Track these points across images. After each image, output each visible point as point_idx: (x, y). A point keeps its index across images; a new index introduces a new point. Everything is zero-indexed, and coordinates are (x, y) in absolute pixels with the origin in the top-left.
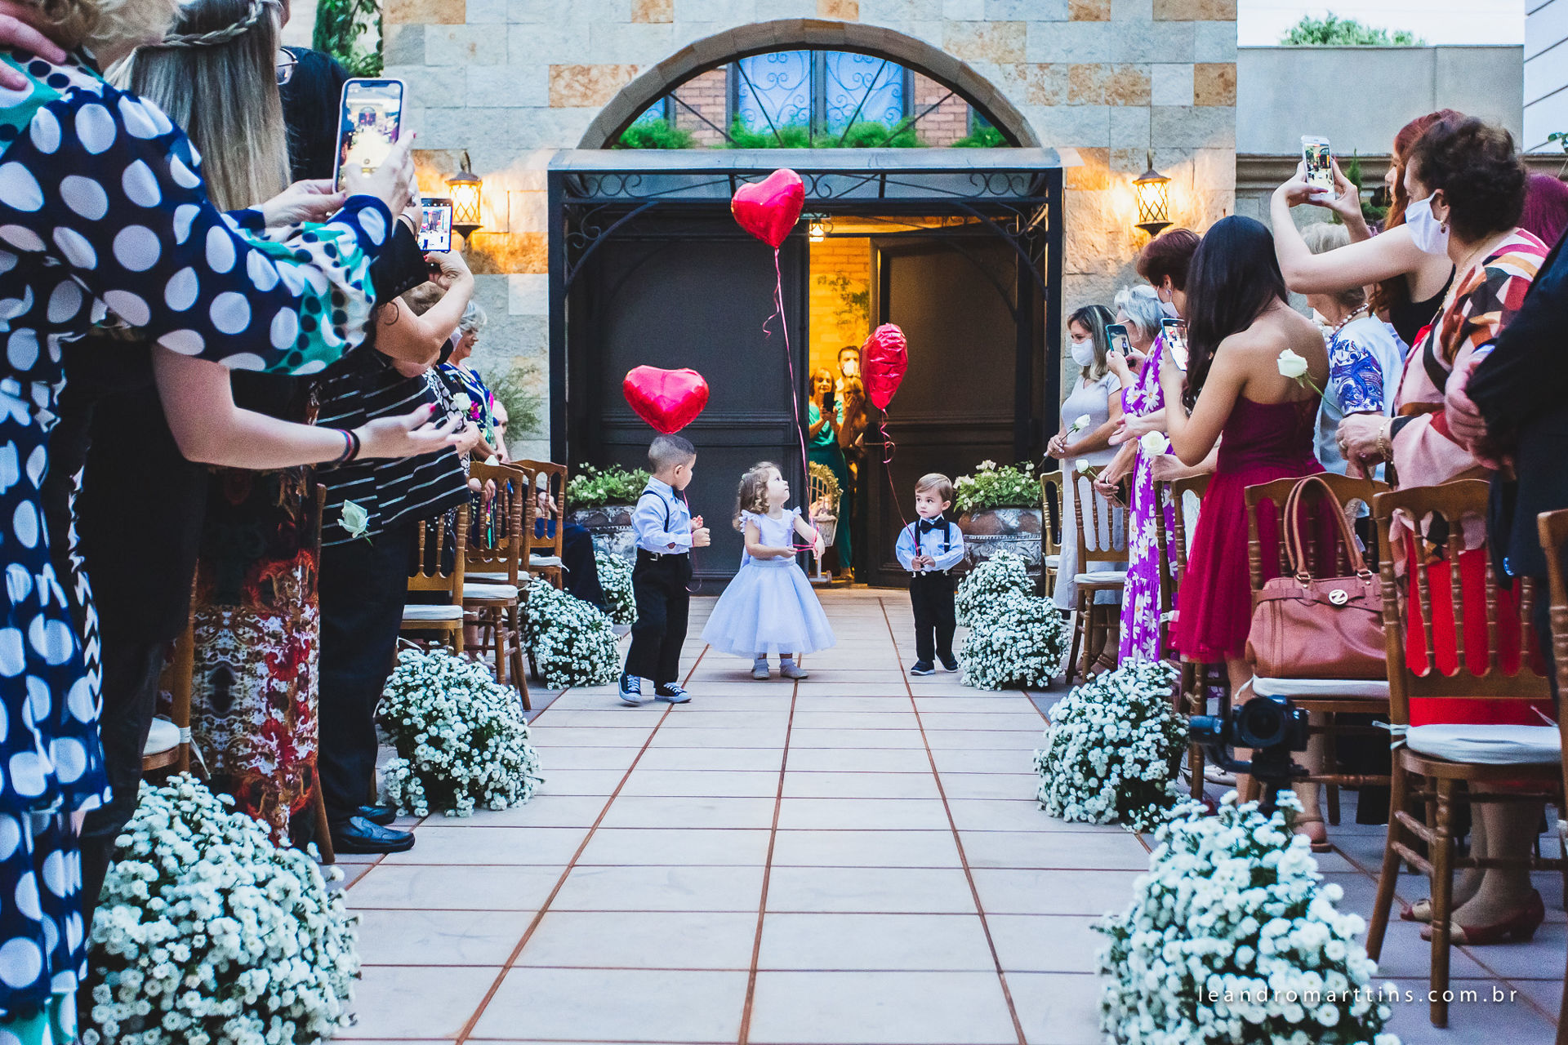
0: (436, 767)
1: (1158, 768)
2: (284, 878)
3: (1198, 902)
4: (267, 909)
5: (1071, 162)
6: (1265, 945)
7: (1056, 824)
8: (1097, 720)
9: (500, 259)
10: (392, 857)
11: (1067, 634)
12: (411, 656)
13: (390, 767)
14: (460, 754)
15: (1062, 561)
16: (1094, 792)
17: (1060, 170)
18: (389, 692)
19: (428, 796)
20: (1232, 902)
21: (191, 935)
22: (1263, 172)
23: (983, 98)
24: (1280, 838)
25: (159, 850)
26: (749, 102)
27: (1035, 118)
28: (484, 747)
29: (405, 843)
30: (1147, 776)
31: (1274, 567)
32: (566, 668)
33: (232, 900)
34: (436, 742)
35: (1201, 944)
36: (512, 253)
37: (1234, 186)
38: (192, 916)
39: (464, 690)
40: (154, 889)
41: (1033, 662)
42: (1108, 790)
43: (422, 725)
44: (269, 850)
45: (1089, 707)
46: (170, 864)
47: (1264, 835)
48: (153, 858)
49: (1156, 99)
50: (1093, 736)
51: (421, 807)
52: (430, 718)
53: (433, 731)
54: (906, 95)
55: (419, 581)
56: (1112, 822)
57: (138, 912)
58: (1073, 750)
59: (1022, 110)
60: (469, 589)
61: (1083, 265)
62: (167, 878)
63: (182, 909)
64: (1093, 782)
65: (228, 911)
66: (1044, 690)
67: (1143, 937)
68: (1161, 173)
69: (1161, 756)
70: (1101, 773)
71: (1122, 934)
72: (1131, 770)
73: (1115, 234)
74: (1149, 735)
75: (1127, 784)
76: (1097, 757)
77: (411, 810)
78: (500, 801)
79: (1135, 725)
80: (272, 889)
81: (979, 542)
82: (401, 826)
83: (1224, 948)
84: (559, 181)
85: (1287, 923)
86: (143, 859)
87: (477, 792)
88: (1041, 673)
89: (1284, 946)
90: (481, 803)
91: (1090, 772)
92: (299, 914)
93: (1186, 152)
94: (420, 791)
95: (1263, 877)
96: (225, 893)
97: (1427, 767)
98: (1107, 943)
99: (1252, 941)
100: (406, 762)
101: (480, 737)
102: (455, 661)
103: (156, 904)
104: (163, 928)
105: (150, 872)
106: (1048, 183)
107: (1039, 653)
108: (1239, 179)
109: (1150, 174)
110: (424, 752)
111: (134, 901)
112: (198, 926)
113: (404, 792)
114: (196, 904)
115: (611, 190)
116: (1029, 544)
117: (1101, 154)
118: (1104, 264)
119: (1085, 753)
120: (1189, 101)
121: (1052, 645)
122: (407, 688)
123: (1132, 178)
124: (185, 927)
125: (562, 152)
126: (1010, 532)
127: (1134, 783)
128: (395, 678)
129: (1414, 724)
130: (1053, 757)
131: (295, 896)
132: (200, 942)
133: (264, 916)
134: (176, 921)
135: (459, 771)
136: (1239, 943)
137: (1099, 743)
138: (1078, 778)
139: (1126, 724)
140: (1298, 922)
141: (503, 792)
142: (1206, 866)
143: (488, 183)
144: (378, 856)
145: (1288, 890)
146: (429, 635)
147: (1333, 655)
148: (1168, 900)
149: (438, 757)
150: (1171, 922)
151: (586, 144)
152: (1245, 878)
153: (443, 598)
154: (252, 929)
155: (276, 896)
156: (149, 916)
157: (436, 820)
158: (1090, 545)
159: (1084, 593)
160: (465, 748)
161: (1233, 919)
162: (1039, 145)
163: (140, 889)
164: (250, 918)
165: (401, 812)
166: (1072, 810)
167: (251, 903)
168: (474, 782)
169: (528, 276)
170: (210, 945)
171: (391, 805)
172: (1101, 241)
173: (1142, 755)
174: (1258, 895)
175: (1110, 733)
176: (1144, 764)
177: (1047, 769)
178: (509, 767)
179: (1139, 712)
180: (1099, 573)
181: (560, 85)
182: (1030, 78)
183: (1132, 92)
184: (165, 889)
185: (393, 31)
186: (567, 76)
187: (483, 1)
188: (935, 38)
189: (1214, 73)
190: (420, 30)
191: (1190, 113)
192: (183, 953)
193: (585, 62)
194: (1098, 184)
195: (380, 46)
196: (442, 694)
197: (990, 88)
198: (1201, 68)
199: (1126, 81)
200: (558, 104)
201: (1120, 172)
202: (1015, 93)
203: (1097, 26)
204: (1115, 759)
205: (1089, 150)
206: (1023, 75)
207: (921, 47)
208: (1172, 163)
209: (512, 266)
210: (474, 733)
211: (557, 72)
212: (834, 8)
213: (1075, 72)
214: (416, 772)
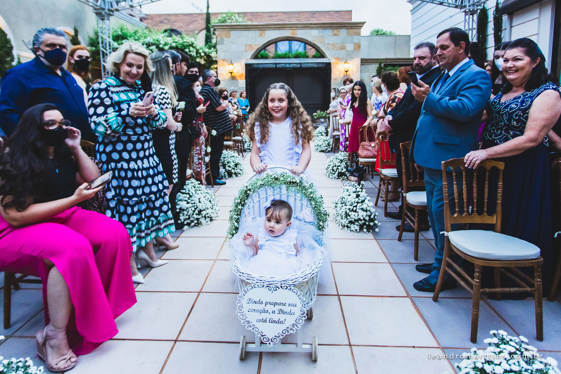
0: (229, 170)
1: (344, 170)
2: (208, 196)
3: (348, 200)
4: (206, 201)
5: (332, 61)
6: (358, 207)
7: (329, 179)
8: (335, 162)
9: (237, 78)
10: (223, 186)
11: (331, 143)
12: (224, 152)
13: (222, 170)
14: (233, 168)
15: (330, 130)
16: (334, 174)
17: (330, 63)
18: (221, 158)
19: (228, 175)
20: (353, 201)
21: (194, 206)
22: (365, 61)
23: (318, 49)
24: (361, 190)
25: (190, 192)
26: (278, 49)
27: (327, 53)
28: (237, 167)
29: (225, 183)
30: (343, 171)
31: (363, 140)
32: (249, 149)
33: (200, 200)
34: (229, 166)
35: (348, 207)
36: (239, 76)
37: (360, 63)
38: (194, 203)
39: (233, 158)
40: (189, 199)
41: (326, 148)
42: (336, 173)
43: (227, 163)
44: (206, 191)
45: (334, 160)
46: (191, 194)
47: (358, 190)
48: (189, 194)
49: (347, 49)
50: (334, 165)
51: (227, 177)
52: (228, 162)
53: (229, 165)
54: (305, 48)
55: (226, 138)
56: (337, 179)
57: (186, 202)
58: (331, 167)
59: (324, 51)
60: (233, 138)
61: (335, 77)
62: (191, 196)
63: (193, 202)
64: (334, 172)
65: (200, 202)
66: (327, 152)
67: (339, 205)
68: (348, 62)
69: (345, 168)
70: (335, 171)
71: (336, 204)
72: (340, 171)
73: (340, 72)
74: (343, 165)
75: (339, 173)
76: (335, 168)
77: (225, 177)
78: (239, 175)
79: (341, 163)
80: (206, 198)
81: (317, 124)
82: (223, 180)
83: (352, 207)
84: (248, 66)
85: (361, 204)
86: (187, 194)
87: (236, 174)
88: (327, 149)
89: (361, 207)
90: (237, 176)
91: (333, 171)
92: (210, 201)
93: (352, 58)
94: (227, 174)
95: (358, 196)
96: (199, 199)
97: (385, 177)
98: (334, 205)
99: (356, 206)
100: (224, 170)
101: (236, 165)
102: (232, 153)
103: (189, 201)
104: (190, 205)
105: (188, 196)
106: (329, 65)
107: (326, 146)
108: (361, 62)
109: (346, 62)
110: (227, 168)
111: (186, 201)
112: (195, 205)
113: (224, 174)
114: (195, 201)
115: (256, 66)
116: (326, 125)
117: (338, 59)
118: (338, 77)
119: (333, 167)
120: (353, 49)
121: (329, 145)
122: (225, 158)
123: (343, 63)
124: (193, 205)
125: (247, 60)
126: (322, 123)
127: (341, 172)
128: (222, 156)
129: (383, 169)
130: (328, 168)
131: (210, 199)
132: (196, 207)
133: (205, 202)
134: (192, 204)
135: (233, 171)
136: (354, 207)
137: (335, 166)
138: (332, 172)
139: (339, 163)
140: (363, 203)
141: (240, 174)
142: (349, 194)
143: (235, 64)
144: (220, 186)
145: (361, 199)
146: (228, 147)
147: (372, 155)
148: (343, 199)
149: (230, 169)
150: (344, 203)
151: (251, 58)
152: (355, 196)
153: (230, 140)
154: (204, 205)
155: (207, 199)
156: (188, 203)
157: (229, 179)
158: (335, 128)
159: (334, 137)
160: (234, 167)
161: (353, 203)
162: (327, 57)
163: (187, 199)
164: (203, 203)
165: (224, 177)
166: (331, 177)
167: (203, 200)
168: (235, 172)
169: (242, 80)
170: (197, 207)
171: (222, 176)
172: (337, 73)
173: (342, 168)
174: (357, 199)
175: (337, 165)
176: (342, 169)
177: (327, 169)
178: (241, 170)
179: (342, 161)
180: (336, 133)
181: (247, 48)
182: (326, 46)
183: (343, 48)
184: (190, 198)
185: (219, 39)
186: (248, 46)
187: (234, 34)
188: (310, 39)
189: (357, 45)
190: (223, 39)
191: (353, 52)
192: (193, 209)
193: (251, 44)
194: (337, 64)
195: (216, 41)
196: (230, 159)
197: (319, 48)
198: (355, 44)
199: (342, 46)
200: (246, 51)
201: (341, 62)
202: (323, 48)
203: (337, 37)
204: (337, 169)
205: (336, 58)
206: (325, 45)
207: (307, 41)
208: (349, 60)
209: (239, 78)
210: (235, 165)
211: (246, 46)
212: (293, 34)
213: (333, 45)
214: (226, 171)
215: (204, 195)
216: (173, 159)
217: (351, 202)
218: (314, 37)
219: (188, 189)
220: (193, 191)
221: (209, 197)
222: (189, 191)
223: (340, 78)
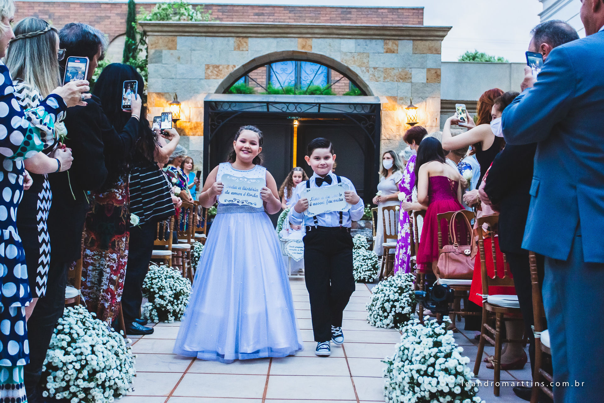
0: (161, 306)
1: (407, 309)
2: (112, 342)
3: (416, 352)
4: (106, 352)
5: (384, 101)
6: (437, 367)
7: (374, 328)
8: (387, 293)
9: (187, 131)
10: (146, 336)
11: (380, 264)
12: (154, 267)
13: (146, 306)
14: (170, 301)
15: (378, 238)
16: (386, 317)
17: (380, 104)
19: (158, 316)
20: (427, 352)
21: (81, 360)
22: (448, 105)
23: (354, 78)
24: (443, 331)
25: (72, 331)
26: (274, 78)
27: (372, 86)
28: (178, 299)
29: (151, 332)
30: (404, 312)
33: (95, 349)
34: (162, 297)
35: (417, 366)
36: (191, 129)
37: (440, 110)
38: (81, 354)
39: (172, 279)
40: (69, 344)
41: (368, 273)
42: (391, 317)
43: (157, 291)
44: (107, 332)
45: (385, 288)
46: (75, 336)
47: (437, 330)
48: (70, 334)
49: (413, 80)
50: (386, 298)
51: (156, 319)
52: (160, 289)
53: (161, 293)
54: (328, 77)
55: (157, 242)
56: (392, 328)
57: (63, 352)
58: (379, 303)
59: (367, 83)
61: (388, 136)
63: (78, 351)
64: (386, 314)
65: (93, 352)
66: (371, 283)
67: (398, 364)
68: (415, 106)
69: (409, 305)
70: (388, 310)
71: (391, 363)
72: (399, 310)
73: (399, 126)
74: (405, 298)
75: (397, 315)
76: (387, 306)
77: (152, 320)
79: (400, 295)
80: (108, 345)
82: (149, 326)
83: (424, 367)
84: (208, 105)
85: (445, 359)
86: (66, 334)
87: (175, 314)
88: (370, 277)
89: (443, 367)
90: (177, 319)
91: (384, 310)
92: (117, 354)
93: (424, 98)
94: (156, 314)
95: (437, 344)
96: (92, 346)
97: (493, 309)
98: (387, 366)
99: (433, 365)
100: (151, 304)
101: (177, 296)
102: (169, 270)
103: (69, 349)
104: (72, 358)
105: (68, 339)
106: (376, 108)
107: (370, 270)
108: (442, 108)
109: (411, 106)
110: (158, 301)
111: (62, 348)
112: (83, 357)
113: (151, 314)
114: (83, 350)
115: (226, 108)
116: (368, 232)
117: (394, 98)
118: (395, 136)
119: (383, 304)
120: (425, 81)
121: (374, 267)
122: (152, 279)
123: (405, 107)
124: (79, 357)
125: (209, 94)
126: (362, 228)
127: (400, 314)
128: (148, 275)
129: (490, 295)
130: (372, 305)
131: (116, 348)
132: (83, 363)
133: (105, 355)
134: (76, 355)
135: (169, 307)
136: (429, 366)
137: (388, 301)
138: (381, 312)
139: (397, 294)
140: (448, 359)
142: (419, 340)
143: (183, 104)
144: (141, 336)
145: (445, 348)
146: (160, 260)
147: (465, 272)
148: (406, 352)
149: (162, 302)
150: (407, 359)
151: (217, 92)
152: (431, 344)
154: (101, 359)
155: (109, 348)
156: (67, 353)
157: (161, 324)
158: (388, 233)
160: (172, 299)
161: (427, 358)
162: (373, 95)
163: (64, 344)
164: (100, 355)
165: (149, 321)
166: (379, 323)
167: (101, 350)
168: (174, 311)
169: (196, 137)
170: (87, 364)
172: (394, 128)
173: (402, 305)
174: (435, 350)
175: (392, 297)
176: (403, 308)
177: (370, 309)
179: (401, 290)
180: (390, 243)
181: (209, 71)
182: (370, 72)
183: (405, 78)
184: (73, 344)
185: (151, 51)
186: (211, 68)
187: (183, 42)
188: (338, 58)
189: (433, 72)
190: (161, 52)
191: (425, 85)
192: (78, 366)
193: (217, 64)
194: (394, 109)
195: (147, 57)
196: (164, 281)
197: (357, 75)
198: (429, 70)
199: (403, 74)
200: (207, 78)
201: (401, 105)
202: (365, 77)
203: (393, 55)
204: (393, 306)
205: (391, 97)
206: (368, 71)
207: (333, 61)
208: (419, 102)
209: (191, 133)
210: (175, 294)
211: (208, 67)
212: (303, 47)
213: (385, 70)
214: (155, 307)
215: (105, 339)
216: (40, 241)
217: (422, 355)
218: (345, 54)
219: (70, 324)
220: (78, 329)
221: (116, 345)
222: (71, 328)
223: (398, 138)
